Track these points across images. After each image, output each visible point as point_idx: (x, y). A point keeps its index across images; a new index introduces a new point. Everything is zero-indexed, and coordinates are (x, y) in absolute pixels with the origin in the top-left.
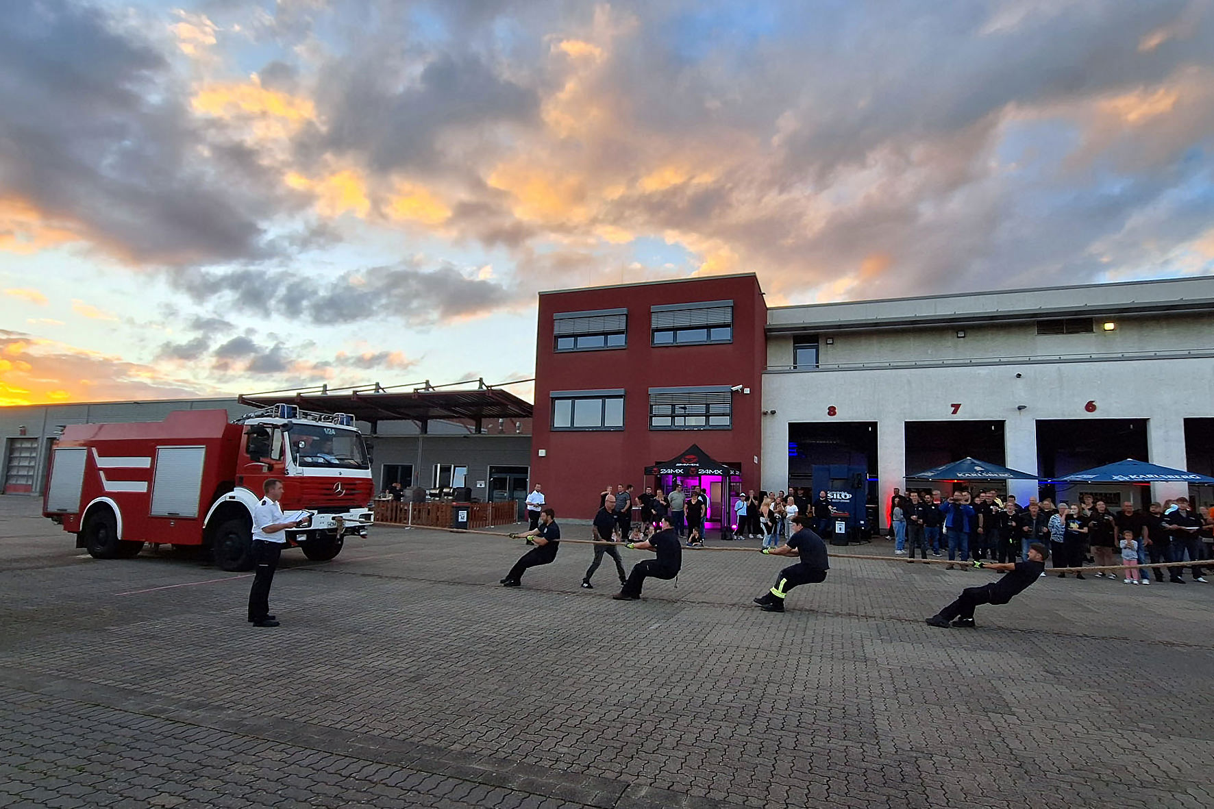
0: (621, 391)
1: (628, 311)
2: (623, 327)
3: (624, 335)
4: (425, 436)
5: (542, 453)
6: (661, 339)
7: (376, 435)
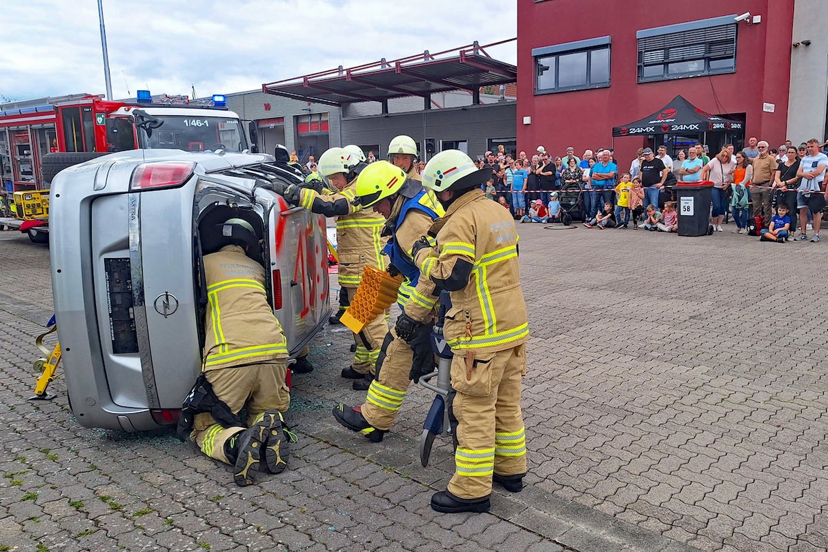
0: (606, 40)
4: (429, 111)
5: (527, 120)
7: (386, 115)
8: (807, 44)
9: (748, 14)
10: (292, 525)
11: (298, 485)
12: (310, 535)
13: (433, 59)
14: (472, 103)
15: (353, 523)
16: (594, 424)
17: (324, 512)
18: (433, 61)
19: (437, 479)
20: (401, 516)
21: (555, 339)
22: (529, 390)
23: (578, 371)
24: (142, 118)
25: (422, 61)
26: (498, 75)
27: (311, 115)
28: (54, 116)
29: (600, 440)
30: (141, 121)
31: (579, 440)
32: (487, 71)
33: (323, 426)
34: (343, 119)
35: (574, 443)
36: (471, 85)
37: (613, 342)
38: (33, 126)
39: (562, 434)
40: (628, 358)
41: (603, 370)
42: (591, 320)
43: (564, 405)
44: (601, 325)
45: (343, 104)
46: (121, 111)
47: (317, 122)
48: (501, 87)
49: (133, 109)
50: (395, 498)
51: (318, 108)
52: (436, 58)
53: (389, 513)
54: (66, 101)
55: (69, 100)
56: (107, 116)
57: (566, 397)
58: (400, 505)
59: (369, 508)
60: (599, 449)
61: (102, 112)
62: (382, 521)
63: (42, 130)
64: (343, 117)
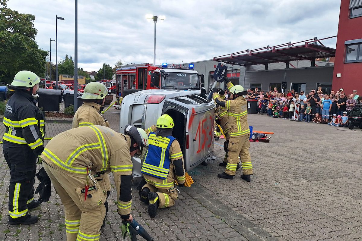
4: (288, 69)
5: (339, 75)
7: (267, 70)
10: (177, 226)
11: (183, 213)
12: (182, 230)
13: (293, 45)
14: (311, 66)
15: (198, 231)
16: (316, 221)
17: (189, 225)
18: (293, 46)
19: (235, 225)
20: (216, 233)
21: (315, 182)
22: (291, 201)
23: (320, 198)
24: (163, 73)
25: (287, 47)
26: (325, 53)
27: (233, 70)
28: (136, 71)
29: (315, 227)
30: (162, 74)
31: (304, 225)
32: (319, 51)
33: (199, 196)
34: (246, 72)
35: (302, 226)
36: (310, 57)
37: (346, 188)
38: (129, 74)
39: (298, 221)
40: (350, 197)
41: (332, 200)
42: (339, 177)
43: (305, 210)
44: (343, 180)
45: (248, 66)
46: (157, 70)
47: (235, 73)
48: (327, 59)
49: (160, 69)
50: (216, 227)
51: (236, 67)
52: (295, 45)
53: (212, 231)
54: (140, 66)
55: (141, 65)
56: (152, 72)
57: (308, 207)
58: (218, 230)
59: (206, 228)
60: (312, 231)
61: (151, 70)
62: (208, 233)
63: (132, 75)
64: (247, 71)
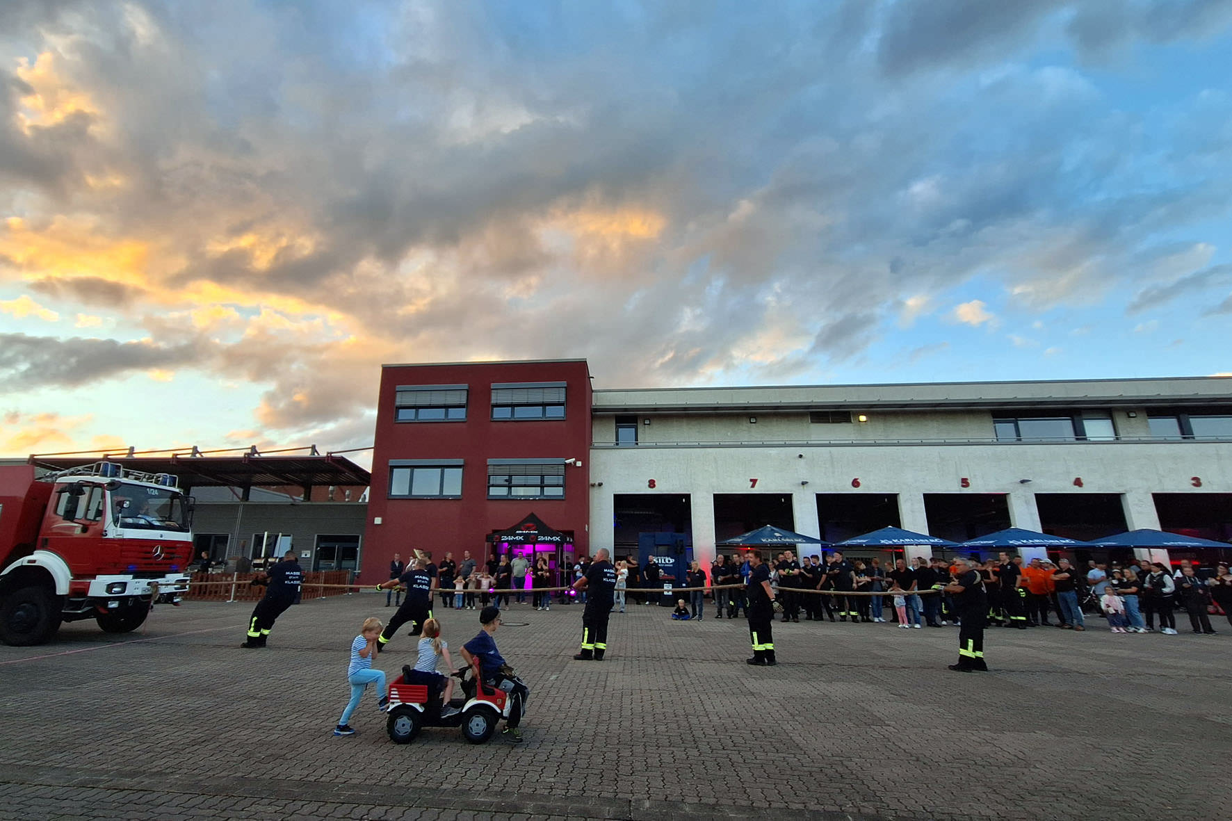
0: (461, 462)
1: (469, 387)
2: (464, 401)
3: (465, 409)
4: (247, 503)
5: (378, 521)
6: (499, 414)
8: (600, 485)
9: (574, 459)
